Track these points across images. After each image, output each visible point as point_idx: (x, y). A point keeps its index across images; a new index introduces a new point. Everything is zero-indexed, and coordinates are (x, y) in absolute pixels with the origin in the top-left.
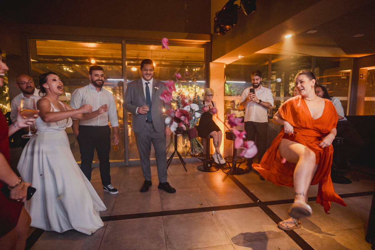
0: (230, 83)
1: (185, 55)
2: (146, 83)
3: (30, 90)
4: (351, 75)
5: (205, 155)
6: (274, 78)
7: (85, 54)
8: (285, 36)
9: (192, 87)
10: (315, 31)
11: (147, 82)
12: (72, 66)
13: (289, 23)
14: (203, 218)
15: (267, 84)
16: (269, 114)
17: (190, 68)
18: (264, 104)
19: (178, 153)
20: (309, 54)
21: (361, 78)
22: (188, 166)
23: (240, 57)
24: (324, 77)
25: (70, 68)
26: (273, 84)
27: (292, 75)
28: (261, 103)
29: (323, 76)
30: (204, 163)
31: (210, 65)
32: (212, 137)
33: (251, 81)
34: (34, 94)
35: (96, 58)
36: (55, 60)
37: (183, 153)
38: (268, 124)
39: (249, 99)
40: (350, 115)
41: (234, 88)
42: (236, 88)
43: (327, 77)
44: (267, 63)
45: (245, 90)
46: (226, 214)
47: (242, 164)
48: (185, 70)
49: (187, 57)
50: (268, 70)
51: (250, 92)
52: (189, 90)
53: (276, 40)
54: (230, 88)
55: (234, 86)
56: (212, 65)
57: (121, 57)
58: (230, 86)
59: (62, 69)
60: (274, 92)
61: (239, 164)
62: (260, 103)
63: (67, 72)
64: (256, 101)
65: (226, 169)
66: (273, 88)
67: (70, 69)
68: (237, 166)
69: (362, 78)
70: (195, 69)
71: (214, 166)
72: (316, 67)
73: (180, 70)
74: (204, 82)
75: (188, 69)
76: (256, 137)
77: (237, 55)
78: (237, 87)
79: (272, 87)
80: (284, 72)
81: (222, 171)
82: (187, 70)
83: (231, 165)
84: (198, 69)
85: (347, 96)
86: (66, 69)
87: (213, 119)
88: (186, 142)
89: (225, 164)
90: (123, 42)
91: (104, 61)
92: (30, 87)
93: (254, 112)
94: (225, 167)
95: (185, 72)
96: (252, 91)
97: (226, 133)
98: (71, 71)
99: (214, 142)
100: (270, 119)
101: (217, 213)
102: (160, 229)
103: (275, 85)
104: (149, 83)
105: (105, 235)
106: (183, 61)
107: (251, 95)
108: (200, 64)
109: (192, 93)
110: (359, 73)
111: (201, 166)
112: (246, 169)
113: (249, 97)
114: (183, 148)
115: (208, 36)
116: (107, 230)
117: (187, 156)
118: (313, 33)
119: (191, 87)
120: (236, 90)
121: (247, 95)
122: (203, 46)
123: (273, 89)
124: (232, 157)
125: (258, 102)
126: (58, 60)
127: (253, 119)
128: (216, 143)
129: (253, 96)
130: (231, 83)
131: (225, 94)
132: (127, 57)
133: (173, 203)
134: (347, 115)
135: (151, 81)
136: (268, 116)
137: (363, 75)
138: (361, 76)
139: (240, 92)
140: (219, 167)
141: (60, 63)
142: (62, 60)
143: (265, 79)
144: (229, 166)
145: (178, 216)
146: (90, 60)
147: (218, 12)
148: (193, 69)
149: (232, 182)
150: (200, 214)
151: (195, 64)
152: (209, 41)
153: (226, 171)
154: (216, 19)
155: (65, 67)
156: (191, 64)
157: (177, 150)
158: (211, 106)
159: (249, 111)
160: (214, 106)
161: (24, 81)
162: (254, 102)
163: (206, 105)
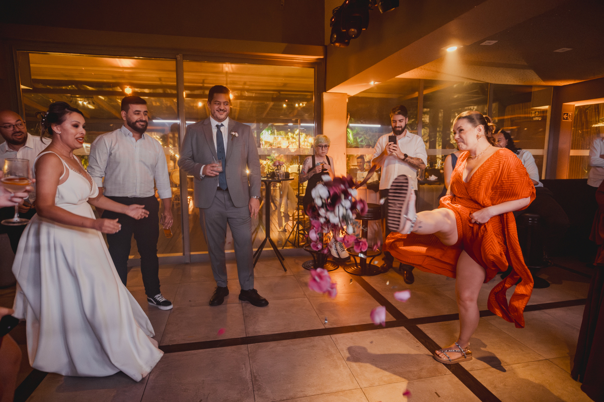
0: (355, 127)
1: (282, 81)
2: (217, 126)
3: (19, 137)
4: (549, 115)
6: (426, 119)
7: (114, 78)
8: (447, 48)
9: (294, 133)
10: (494, 42)
11: (220, 124)
12: (92, 97)
13: (453, 26)
14: (313, 346)
15: (416, 129)
17: (290, 103)
18: (411, 161)
19: (271, 241)
20: (483, 80)
21: (564, 119)
22: (287, 263)
23: (372, 83)
24: (506, 117)
25: (90, 101)
26: (425, 130)
28: (407, 158)
29: (504, 115)
30: (314, 258)
31: (324, 97)
33: (390, 124)
34: (27, 145)
35: (132, 85)
36: (64, 88)
37: (280, 240)
39: (387, 153)
40: (548, 178)
41: (362, 135)
42: (365, 136)
43: (511, 118)
44: (416, 94)
45: (380, 139)
46: (351, 339)
47: (376, 258)
49: (285, 85)
50: (417, 107)
51: (389, 142)
52: (288, 139)
53: (432, 55)
54: (355, 135)
55: (361, 133)
56: (326, 97)
57: (175, 84)
58: (355, 132)
59: (76, 103)
61: (371, 258)
62: (405, 159)
63: (84, 107)
64: (399, 156)
65: (350, 266)
66: (424, 135)
67: (89, 103)
68: (368, 262)
69: (567, 119)
70: (299, 104)
71: (330, 261)
72: (494, 101)
73: (273, 105)
74: (313, 125)
75: (287, 105)
77: (368, 81)
78: (366, 134)
80: (442, 110)
81: (344, 269)
82: (285, 106)
83: (358, 260)
84: (303, 104)
85: (543, 148)
86: (83, 103)
88: (284, 224)
89: (349, 258)
90: (179, 57)
91: (147, 91)
92: (20, 132)
93: (396, 173)
94: (347, 263)
95: (282, 108)
96: (392, 139)
98: (91, 107)
102: (244, 366)
103: (428, 130)
104: (222, 125)
106: (279, 91)
107: (391, 147)
108: (307, 95)
109: (294, 144)
110: (561, 111)
111: (309, 261)
112: (382, 267)
113: (388, 149)
114: (279, 233)
115: (320, 49)
117: (286, 246)
118: (491, 44)
119: (292, 134)
120: (365, 138)
121: (384, 147)
122: (312, 65)
123: (425, 137)
125: (403, 157)
126: (68, 88)
129: (394, 148)
130: (357, 127)
131: (348, 146)
132: (185, 84)
133: (264, 323)
134: (543, 178)
135: (226, 123)
136: (418, 181)
137: (567, 114)
138: (565, 116)
139: (372, 142)
140: (339, 263)
141: (73, 92)
142: (76, 88)
143: (413, 122)
144: (354, 262)
145: (272, 344)
146: (122, 88)
147: (337, 8)
148: (295, 104)
149: (360, 288)
150: (308, 341)
151: (298, 97)
152: (322, 57)
153: (350, 270)
154: (333, 20)
155: (80, 101)
156: (293, 97)
157: (269, 237)
158: (326, 164)
159: (387, 172)
160: (329, 164)
161: (9, 122)
162: (395, 157)
163: (316, 162)
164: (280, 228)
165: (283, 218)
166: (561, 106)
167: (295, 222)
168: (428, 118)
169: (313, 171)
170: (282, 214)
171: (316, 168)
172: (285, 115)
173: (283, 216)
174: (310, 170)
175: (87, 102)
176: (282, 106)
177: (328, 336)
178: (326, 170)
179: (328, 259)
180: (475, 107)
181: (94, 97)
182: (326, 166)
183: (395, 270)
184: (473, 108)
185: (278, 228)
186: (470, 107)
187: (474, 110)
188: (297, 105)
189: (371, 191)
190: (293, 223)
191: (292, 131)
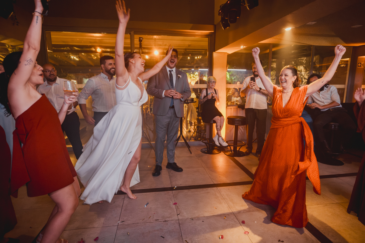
0: (230, 71)
1: (187, 43)
2: (170, 71)
3: (52, 77)
4: (349, 63)
5: (208, 139)
6: (274, 65)
7: (91, 42)
8: (285, 28)
9: (194, 74)
10: (314, 23)
11: (171, 70)
12: (79, 54)
13: (289, 17)
14: (208, 193)
15: (267, 72)
16: (269, 101)
17: (192, 56)
18: (264, 92)
19: (183, 137)
20: (308, 44)
21: (358, 66)
22: (192, 149)
23: (242, 47)
24: (323, 65)
25: (77, 56)
26: (273, 72)
27: (292, 62)
28: (261, 90)
30: (207, 146)
31: (214, 55)
32: (215, 122)
33: (252, 69)
35: (101, 47)
36: (62, 49)
37: (187, 137)
38: (268, 111)
39: (249, 87)
40: (347, 102)
41: (235, 75)
42: (237, 76)
43: (326, 65)
44: (268, 51)
45: (246, 79)
46: (228, 189)
47: (242, 147)
48: (188, 58)
49: (189, 46)
50: (268, 58)
51: (251, 80)
52: (191, 78)
53: (277, 31)
54: (230, 76)
55: (234, 74)
57: (130, 46)
58: (231, 73)
59: (70, 58)
60: (274, 79)
61: (240, 147)
62: (260, 91)
63: (74, 60)
64: (256, 89)
67: (77, 58)
68: (238, 149)
69: (360, 66)
70: (197, 57)
71: (216, 149)
72: (316, 55)
73: (182, 58)
74: (207, 70)
75: (190, 57)
76: (256, 122)
77: (240, 46)
78: (237, 75)
79: (272, 75)
80: (284, 60)
81: (224, 154)
82: (189, 58)
83: (232, 148)
84: (200, 57)
85: (344, 84)
86: (73, 58)
87: (216, 106)
88: (189, 127)
90: (132, 33)
91: (108, 50)
92: (53, 75)
93: (255, 99)
94: (226, 150)
95: (187, 60)
96: (253, 79)
97: (228, 118)
98: (77, 59)
99: (217, 126)
100: (269, 106)
101: (220, 189)
102: (171, 201)
103: (275, 72)
104: (172, 71)
105: (124, 205)
106: (186, 49)
107: (252, 84)
108: (202, 52)
109: (194, 81)
110: (357, 61)
111: (204, 149)
112: (246, 152)
113: (250, 85)
114: (186, 133)
115: (212, 26)
116: (125, 201)
117: (191, 140)
118: (313, 24)
119: (193, 75)
120: (237, 77)
121: (248, 83)
122: (207, 36)
123: (273, 76)
124: (233, 141)
125: (259, 89)
126: (64, 49)
127: (253, 106)
128: (219, 127)
129: (254, 84)
130: (232, 71)
131: (228, 83)
132: (135, 46)
133: (180, 180)
134: (344, 102)
135: (174, 69)
136: (268, 103)
137: (361, 63)
138: (359, 65)
139: (241, 79)
140: (221, 149)
141: (68, 51)
142: (70, 49)
143: (266, 67)
144: (230, 149)
145: (186, 191)
146: (96, 49)
147: (223, 5)
148: (195, 57)
149: (233, 164)
150: (205, 190)
151: (197, 52)
152: (213, 31)
153: (227, 154)
154: (220, 11)
155: (72, 56)
156: (194, 53)
157: (182, 134)
158: (214, 93)
159: (250, 99)
160: (216, 94)
161: (48, 69)
162: (254, 90)
163: (209, 92)
164: (187, 130)
165: (189, 124)
166: (357, 58)
167: (196, 127)
168: (275, 65)
169: (206, 97)
170: (188, 122)
171: (208, 96)
172: (189, 63)
173: (189, 123)
174: (205, 97)
175: (76, 57)
176: (187, 58)
177: (216, 188)
178: (214, 97)
179: (215, 148)
180: (305, 58)
181: (80, 54)
182: (214, 95)
183: (253, 154)
184: (304, 59)
185: (186, 130)
186: (302, 58)
187: (304, 60)
188: (196, 58)
189: (240, 109)
190: (194, 127)
191: (193, 73)
